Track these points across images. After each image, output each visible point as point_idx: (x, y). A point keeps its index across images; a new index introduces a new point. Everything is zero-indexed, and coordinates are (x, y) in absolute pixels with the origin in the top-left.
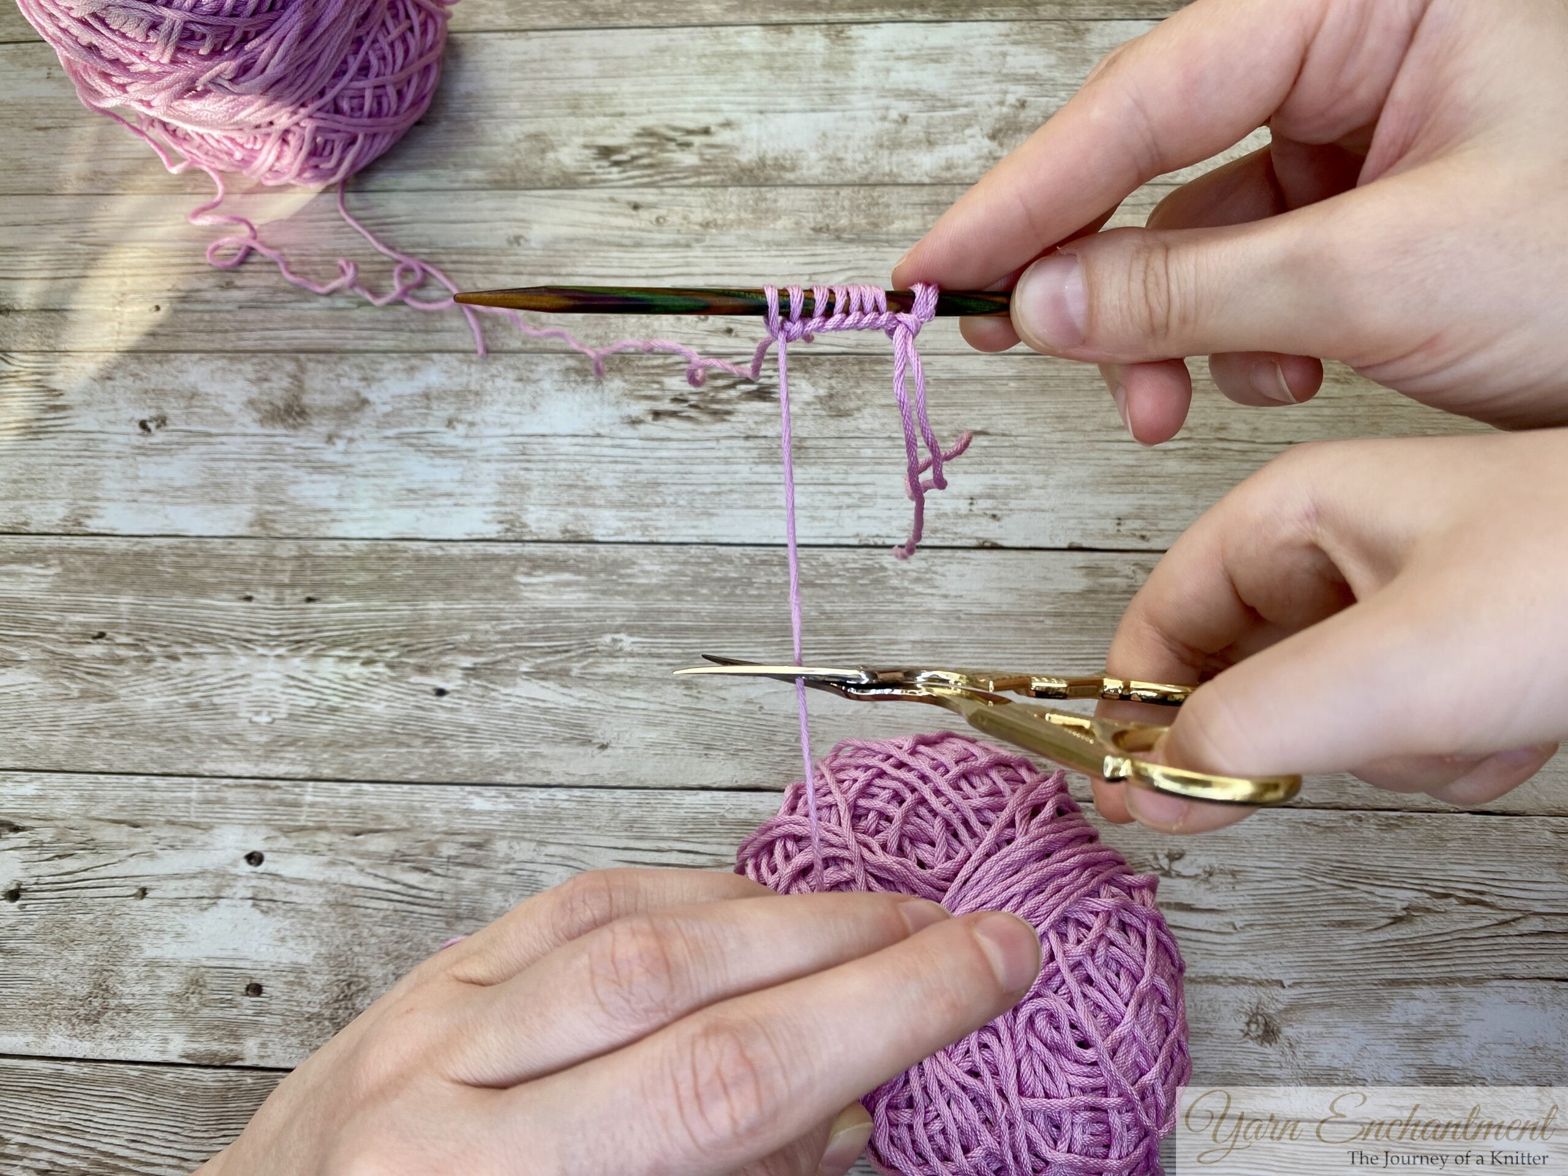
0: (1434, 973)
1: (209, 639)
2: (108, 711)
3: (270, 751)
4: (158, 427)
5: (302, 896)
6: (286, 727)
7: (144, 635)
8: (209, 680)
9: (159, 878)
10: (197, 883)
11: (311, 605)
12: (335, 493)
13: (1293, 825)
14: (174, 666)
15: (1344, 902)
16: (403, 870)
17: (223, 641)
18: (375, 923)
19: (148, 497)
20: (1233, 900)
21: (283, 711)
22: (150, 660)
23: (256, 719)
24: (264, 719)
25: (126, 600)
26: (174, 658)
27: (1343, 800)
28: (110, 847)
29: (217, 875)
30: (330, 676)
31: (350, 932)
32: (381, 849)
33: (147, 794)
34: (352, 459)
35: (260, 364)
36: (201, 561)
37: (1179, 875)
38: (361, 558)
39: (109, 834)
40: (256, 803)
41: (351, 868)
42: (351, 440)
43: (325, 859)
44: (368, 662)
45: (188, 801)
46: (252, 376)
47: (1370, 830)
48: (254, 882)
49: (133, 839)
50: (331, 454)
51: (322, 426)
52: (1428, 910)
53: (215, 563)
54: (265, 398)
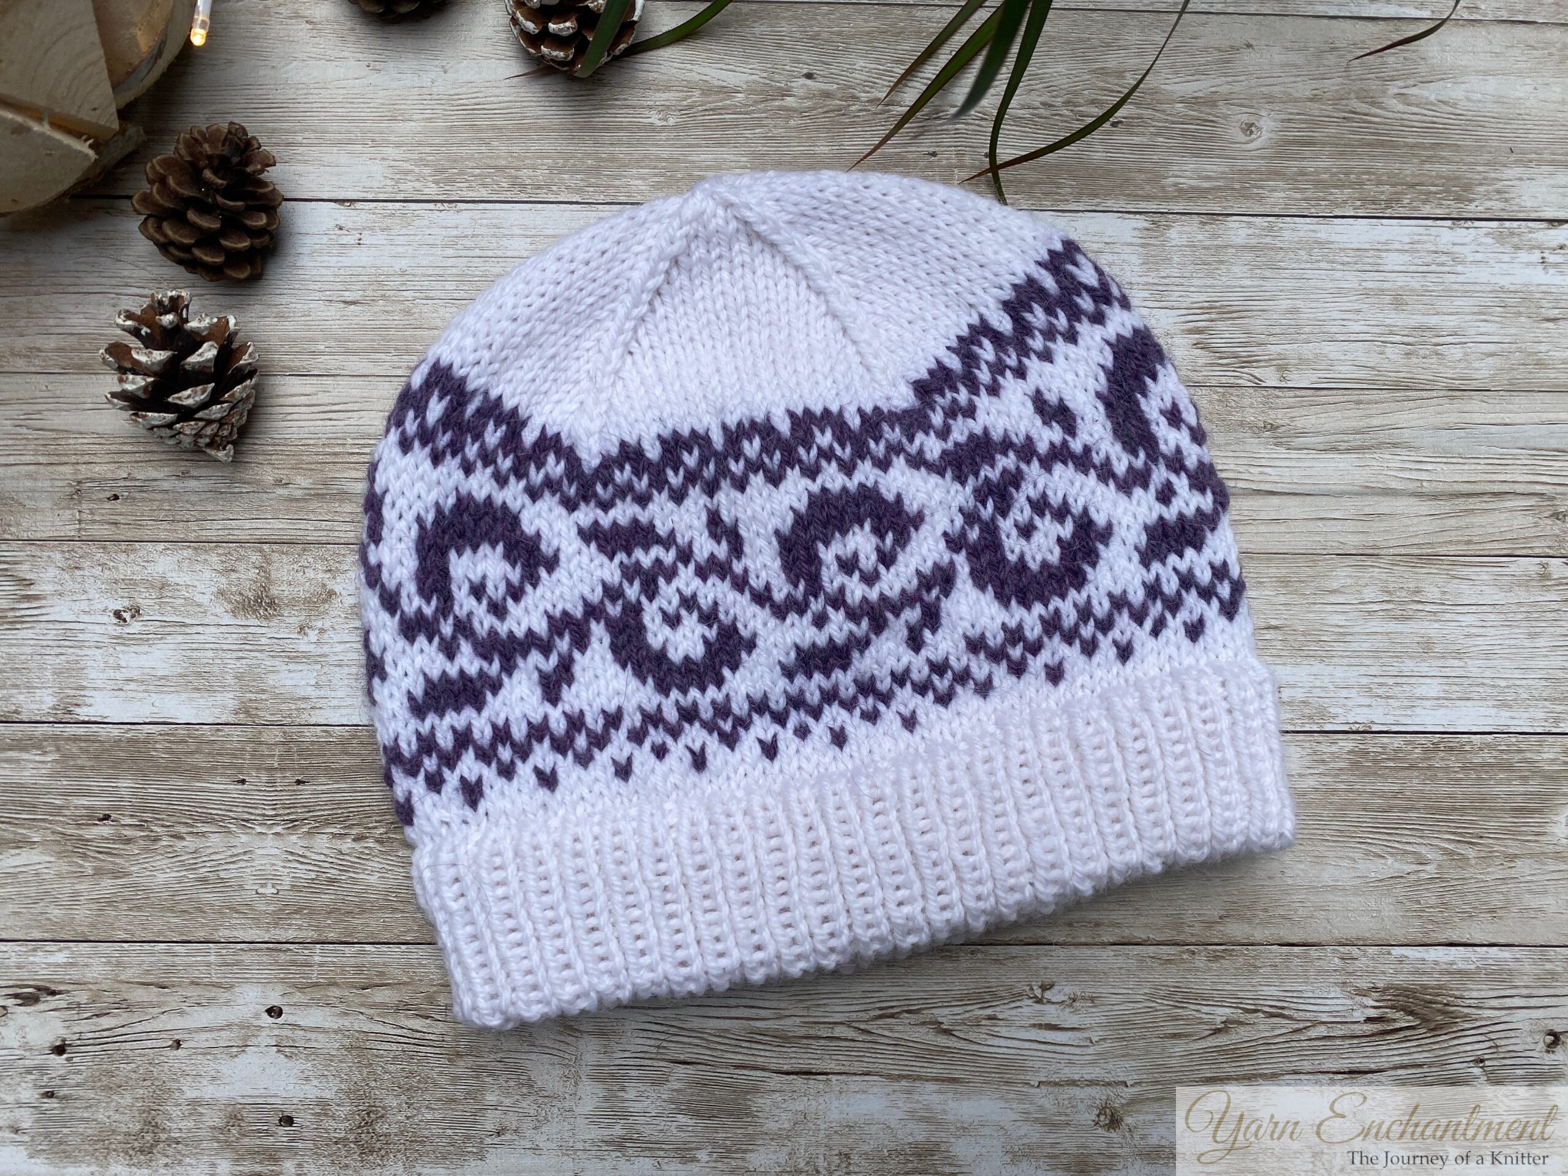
0: (1241, 1071)
1: (210, 820)
2: (124, 886)
3: (279, 918)
4: (133, 617)
5: (320, 1041)
6: (291, 896)
7: (147, 816)
8: (213, 857)
9: (189, 1031)
10: (225, 1034)
11: (300, 787)
12: (313, 682)
13: (1141, 959)
14: (180, 844)
15: (1176, 1018)
16: (407, 1017)
17: (223, 821)
18: (387, 1062)
19: (133, 686)
20: (1088, 1021)
21: (287, 882)
22: (156, 839)
23: (261, 891)
24: (269, 890)
25: (125, 784)
26: (179, 837)
27: (1182, 937)
28: (142, 1006)
29: (242, 1026)
30: (326, 852)
31: (365, 1071)
32: (387, 1000)
33: (169, 960)
34: (326, 649)
35: (225, 555)
36: (193, 747)
37: (1049, 1002)
38: (343, 743)
39: (139, 995)
40: (271, 964)
41: (361, 1017)
42: (322, 631)
43: (338, 1010)
44: (358, 839)
45: (209, 964)
46: (220, 568)
47: (1200, 961)
48: (276, 1032)
49: (162, 999)
50: (304, 645)
51: (293, 618)
52: (1241, 1023)
53: (206, 748)
54: (234, 589)
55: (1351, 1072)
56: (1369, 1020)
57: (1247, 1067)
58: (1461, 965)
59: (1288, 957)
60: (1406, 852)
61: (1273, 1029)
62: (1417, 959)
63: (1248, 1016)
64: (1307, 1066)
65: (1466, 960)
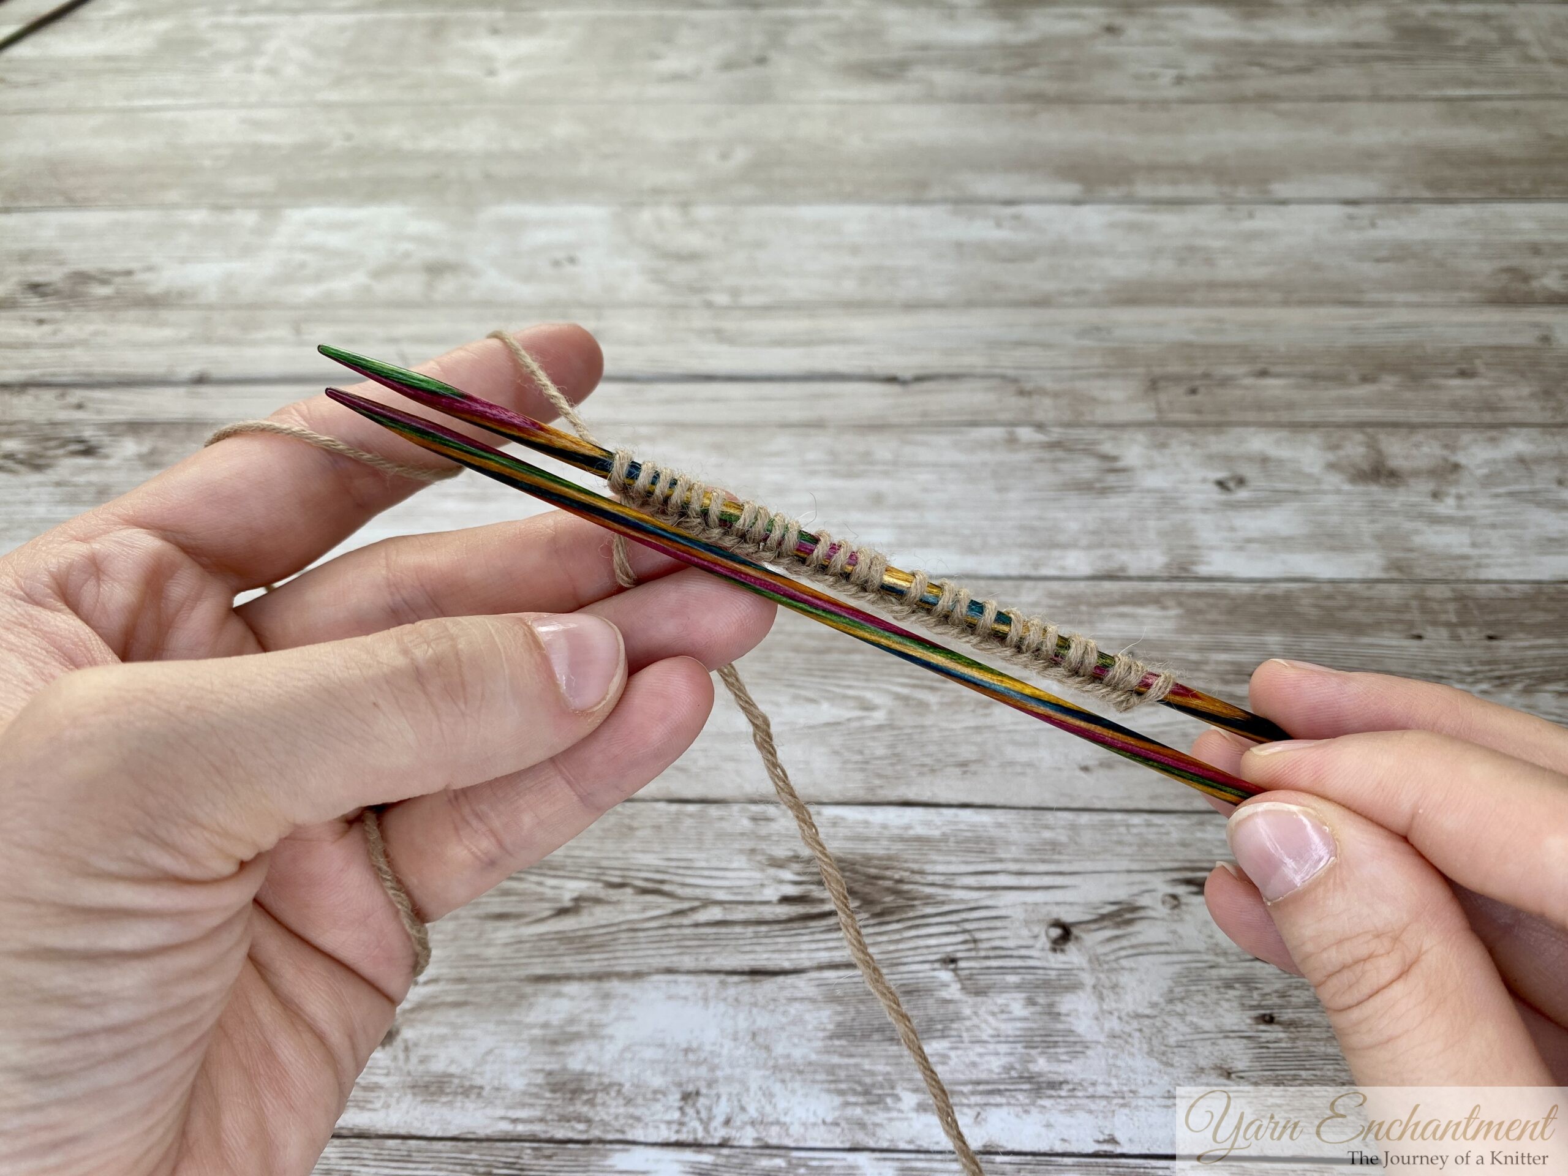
55: (756, 973)
56: (786, 900)
57: (597, 962)
58: (921, 831)
59: (677, 818)
60: (845, 697)
61: (644, 909)
62: (859, 822)
63: (611, 892)
64: (688, 962)
65: (928, 824)
